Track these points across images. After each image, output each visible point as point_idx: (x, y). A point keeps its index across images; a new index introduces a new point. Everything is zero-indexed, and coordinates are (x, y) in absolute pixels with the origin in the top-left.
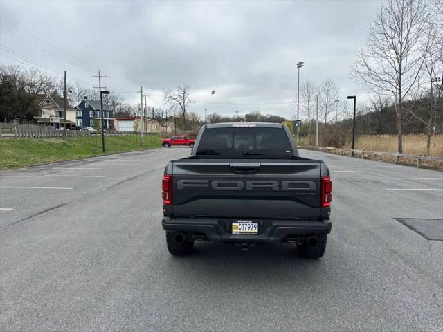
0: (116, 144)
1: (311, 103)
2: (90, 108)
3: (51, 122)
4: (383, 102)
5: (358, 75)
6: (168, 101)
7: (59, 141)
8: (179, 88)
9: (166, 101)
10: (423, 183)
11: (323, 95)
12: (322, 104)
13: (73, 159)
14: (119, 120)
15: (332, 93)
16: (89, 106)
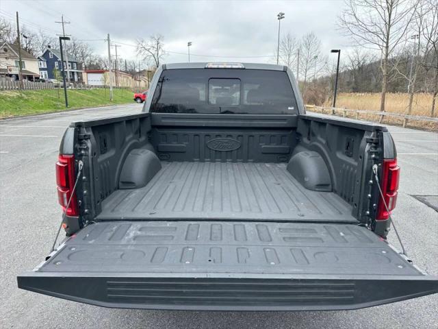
0: (82, 99)
1: (292, 57)
2: (55, 59)
3: (10, 73)
4: (360, 59)
5: (345, 26)
6: (141, 52)
7: (15, 94)
8: (152, 38)
9: (138, 51)
10: (420, 146)
11: (304, 49)
12: (302, 59)
13: (29, 115)
14: (88, 73)
15: (312, 48)
16: (54, 56)
